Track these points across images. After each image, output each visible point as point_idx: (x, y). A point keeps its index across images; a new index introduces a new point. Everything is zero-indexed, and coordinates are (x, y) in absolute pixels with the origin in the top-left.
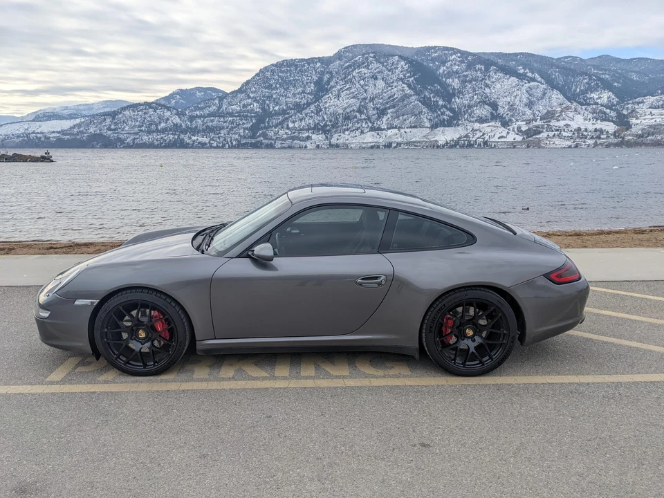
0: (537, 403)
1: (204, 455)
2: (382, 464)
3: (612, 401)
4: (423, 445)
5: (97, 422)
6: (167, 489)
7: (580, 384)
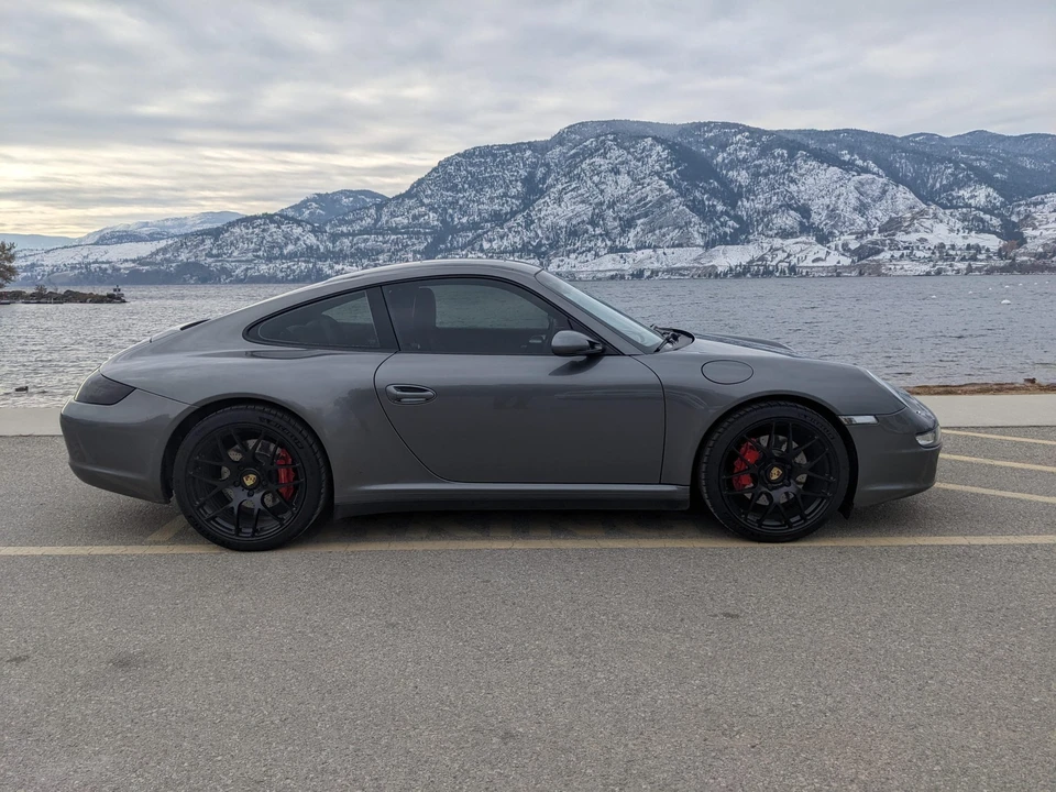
0: (903, 568)
1: (392, 624)
2: (666, 637)
3: (1023, 565)
4: (727, 615)
5: (227, 586)
6: (340, 662)
7: (969, 546)
